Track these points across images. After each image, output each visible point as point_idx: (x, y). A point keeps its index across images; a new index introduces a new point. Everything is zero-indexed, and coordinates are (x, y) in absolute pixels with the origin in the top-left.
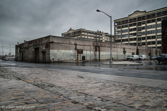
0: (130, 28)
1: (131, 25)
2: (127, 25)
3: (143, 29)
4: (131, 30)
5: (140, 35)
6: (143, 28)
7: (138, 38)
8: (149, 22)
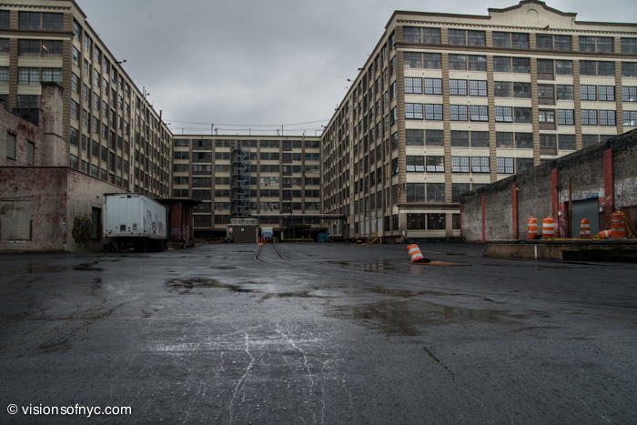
0: (499, 77)
1: (501, 65)
2: (481, 59)
3: (560, 94)
4: (502, 90)
5: (546, 122)
6: (564, 92)
7: (541, 135)
8: (587, 69)
